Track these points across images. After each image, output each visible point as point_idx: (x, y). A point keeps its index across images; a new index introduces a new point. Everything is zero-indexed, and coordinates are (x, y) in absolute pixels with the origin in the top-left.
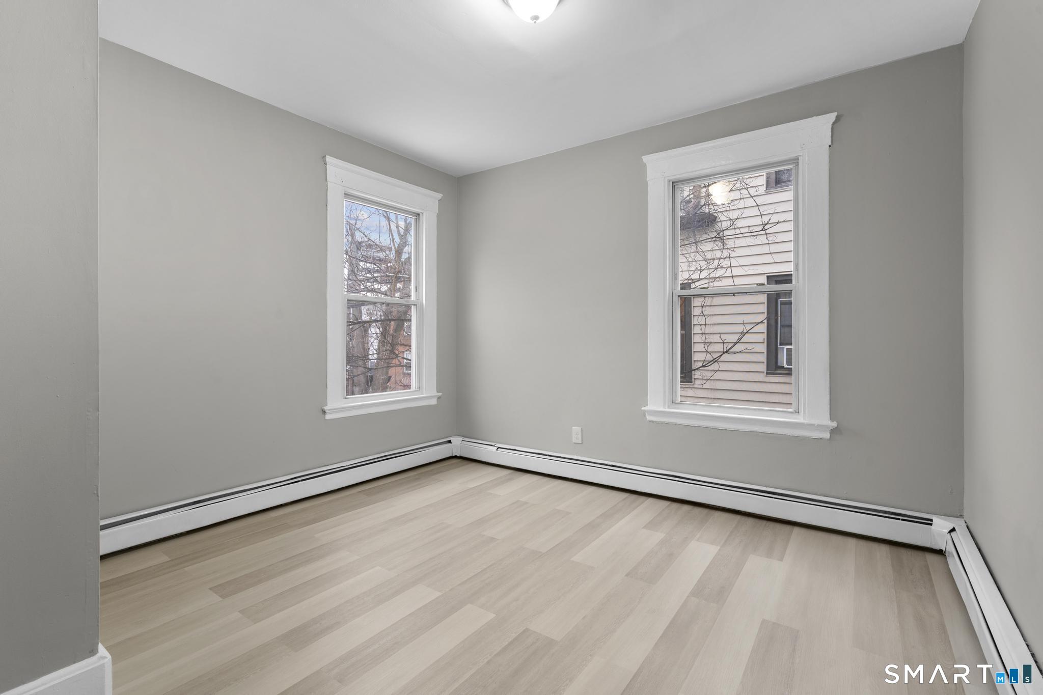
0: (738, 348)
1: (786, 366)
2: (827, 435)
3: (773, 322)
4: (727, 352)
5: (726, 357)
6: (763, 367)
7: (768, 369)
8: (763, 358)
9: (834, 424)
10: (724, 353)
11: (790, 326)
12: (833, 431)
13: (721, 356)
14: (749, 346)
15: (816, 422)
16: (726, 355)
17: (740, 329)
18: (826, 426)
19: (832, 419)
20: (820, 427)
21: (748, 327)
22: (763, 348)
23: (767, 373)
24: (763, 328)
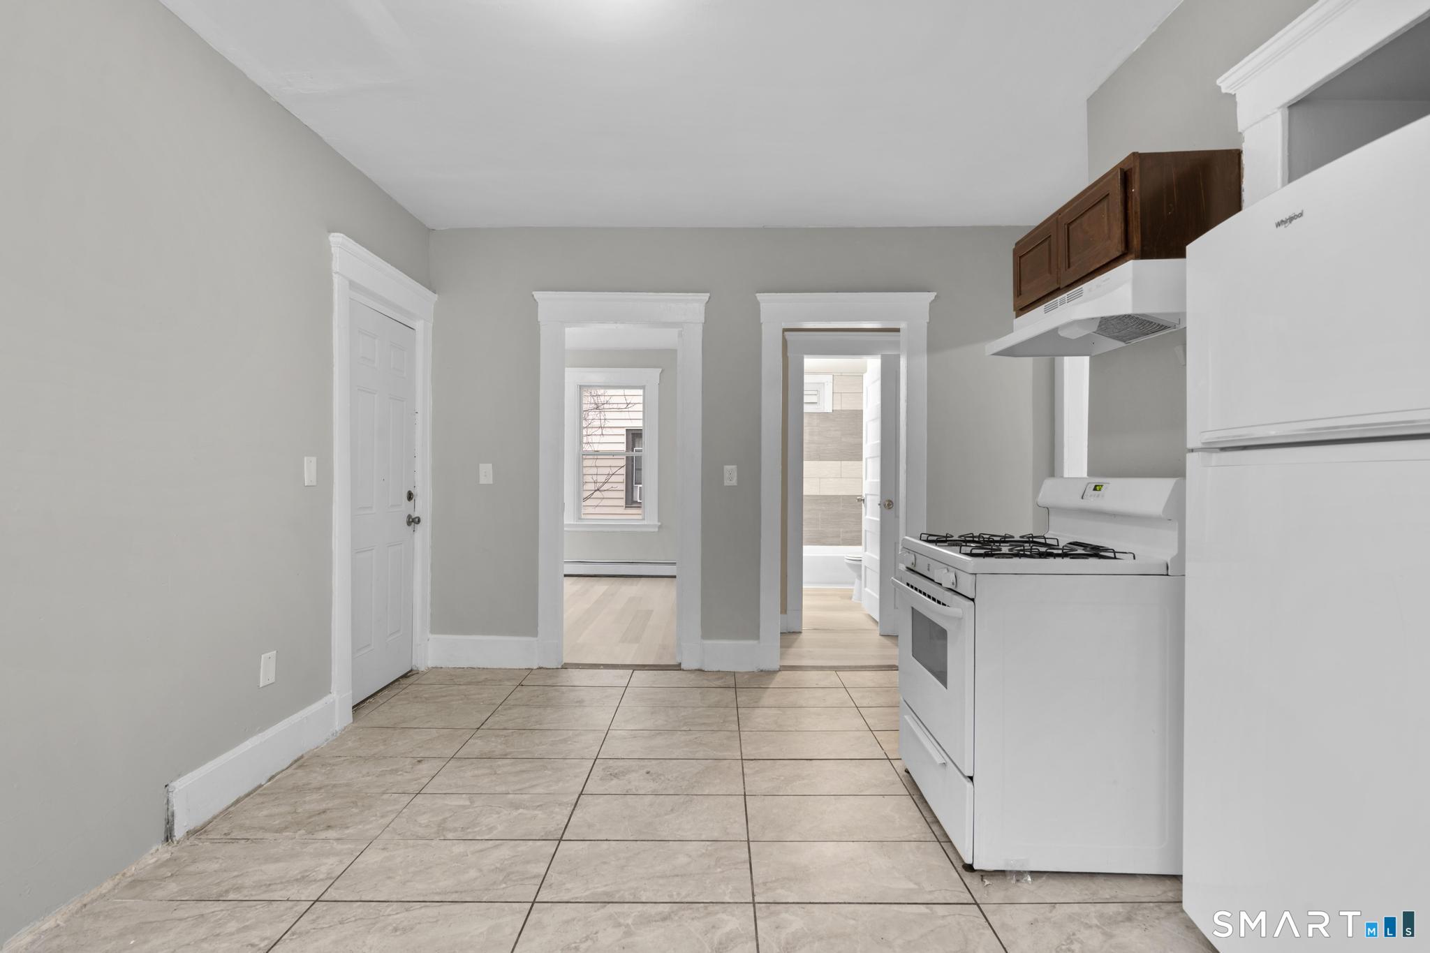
0: (606, 487)
1: (639, 501)
2: (657, 530)
3: (630, 467)
4: (598, 490)
5: (597, 494)
6: (623, 502)
7: (626, 503)
8: (623, 495)
9: (660, 524)
10: (596, 491)
11: (641, 469)
12: (660, 527)
13: (593, 494)
14: (615, 485)
15: (651, 523)
16: (598, 492)
17: (607, 471)
18: (656, 525)
19: (659, 521)
20: (654, 526)
21: (614, 470)
22: (623, 487)
23: (626, 507)
24: (623, 471)
